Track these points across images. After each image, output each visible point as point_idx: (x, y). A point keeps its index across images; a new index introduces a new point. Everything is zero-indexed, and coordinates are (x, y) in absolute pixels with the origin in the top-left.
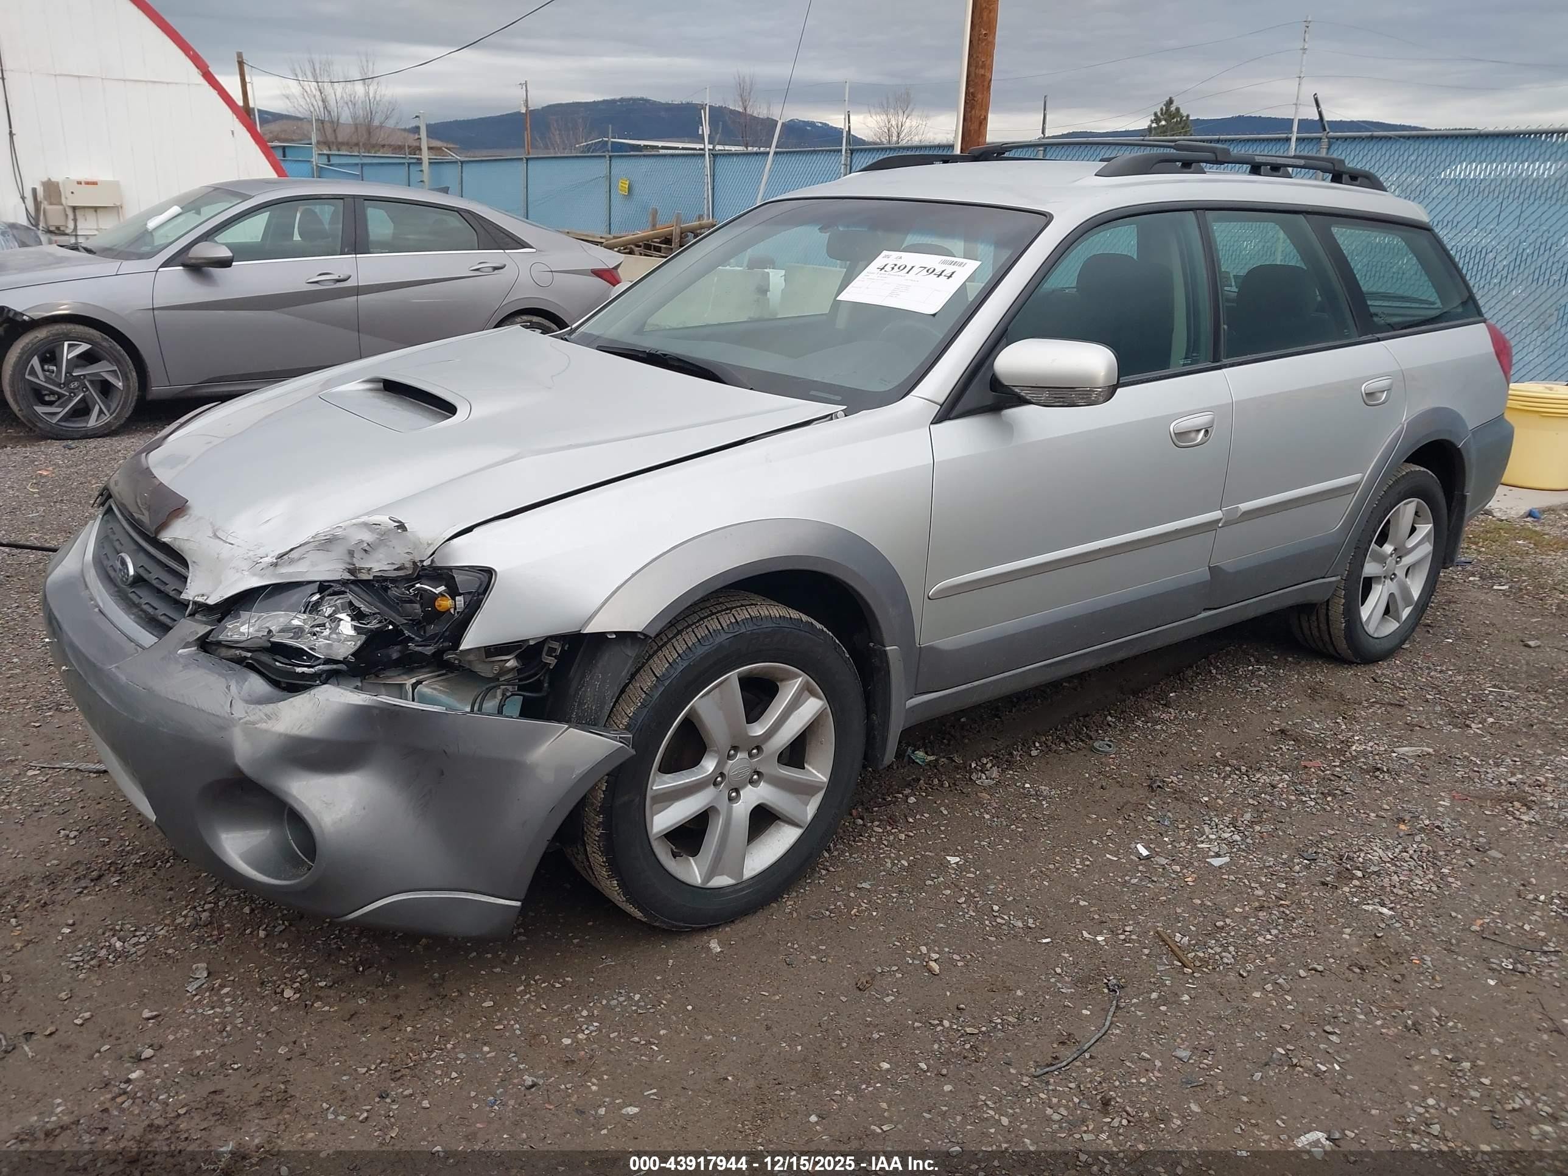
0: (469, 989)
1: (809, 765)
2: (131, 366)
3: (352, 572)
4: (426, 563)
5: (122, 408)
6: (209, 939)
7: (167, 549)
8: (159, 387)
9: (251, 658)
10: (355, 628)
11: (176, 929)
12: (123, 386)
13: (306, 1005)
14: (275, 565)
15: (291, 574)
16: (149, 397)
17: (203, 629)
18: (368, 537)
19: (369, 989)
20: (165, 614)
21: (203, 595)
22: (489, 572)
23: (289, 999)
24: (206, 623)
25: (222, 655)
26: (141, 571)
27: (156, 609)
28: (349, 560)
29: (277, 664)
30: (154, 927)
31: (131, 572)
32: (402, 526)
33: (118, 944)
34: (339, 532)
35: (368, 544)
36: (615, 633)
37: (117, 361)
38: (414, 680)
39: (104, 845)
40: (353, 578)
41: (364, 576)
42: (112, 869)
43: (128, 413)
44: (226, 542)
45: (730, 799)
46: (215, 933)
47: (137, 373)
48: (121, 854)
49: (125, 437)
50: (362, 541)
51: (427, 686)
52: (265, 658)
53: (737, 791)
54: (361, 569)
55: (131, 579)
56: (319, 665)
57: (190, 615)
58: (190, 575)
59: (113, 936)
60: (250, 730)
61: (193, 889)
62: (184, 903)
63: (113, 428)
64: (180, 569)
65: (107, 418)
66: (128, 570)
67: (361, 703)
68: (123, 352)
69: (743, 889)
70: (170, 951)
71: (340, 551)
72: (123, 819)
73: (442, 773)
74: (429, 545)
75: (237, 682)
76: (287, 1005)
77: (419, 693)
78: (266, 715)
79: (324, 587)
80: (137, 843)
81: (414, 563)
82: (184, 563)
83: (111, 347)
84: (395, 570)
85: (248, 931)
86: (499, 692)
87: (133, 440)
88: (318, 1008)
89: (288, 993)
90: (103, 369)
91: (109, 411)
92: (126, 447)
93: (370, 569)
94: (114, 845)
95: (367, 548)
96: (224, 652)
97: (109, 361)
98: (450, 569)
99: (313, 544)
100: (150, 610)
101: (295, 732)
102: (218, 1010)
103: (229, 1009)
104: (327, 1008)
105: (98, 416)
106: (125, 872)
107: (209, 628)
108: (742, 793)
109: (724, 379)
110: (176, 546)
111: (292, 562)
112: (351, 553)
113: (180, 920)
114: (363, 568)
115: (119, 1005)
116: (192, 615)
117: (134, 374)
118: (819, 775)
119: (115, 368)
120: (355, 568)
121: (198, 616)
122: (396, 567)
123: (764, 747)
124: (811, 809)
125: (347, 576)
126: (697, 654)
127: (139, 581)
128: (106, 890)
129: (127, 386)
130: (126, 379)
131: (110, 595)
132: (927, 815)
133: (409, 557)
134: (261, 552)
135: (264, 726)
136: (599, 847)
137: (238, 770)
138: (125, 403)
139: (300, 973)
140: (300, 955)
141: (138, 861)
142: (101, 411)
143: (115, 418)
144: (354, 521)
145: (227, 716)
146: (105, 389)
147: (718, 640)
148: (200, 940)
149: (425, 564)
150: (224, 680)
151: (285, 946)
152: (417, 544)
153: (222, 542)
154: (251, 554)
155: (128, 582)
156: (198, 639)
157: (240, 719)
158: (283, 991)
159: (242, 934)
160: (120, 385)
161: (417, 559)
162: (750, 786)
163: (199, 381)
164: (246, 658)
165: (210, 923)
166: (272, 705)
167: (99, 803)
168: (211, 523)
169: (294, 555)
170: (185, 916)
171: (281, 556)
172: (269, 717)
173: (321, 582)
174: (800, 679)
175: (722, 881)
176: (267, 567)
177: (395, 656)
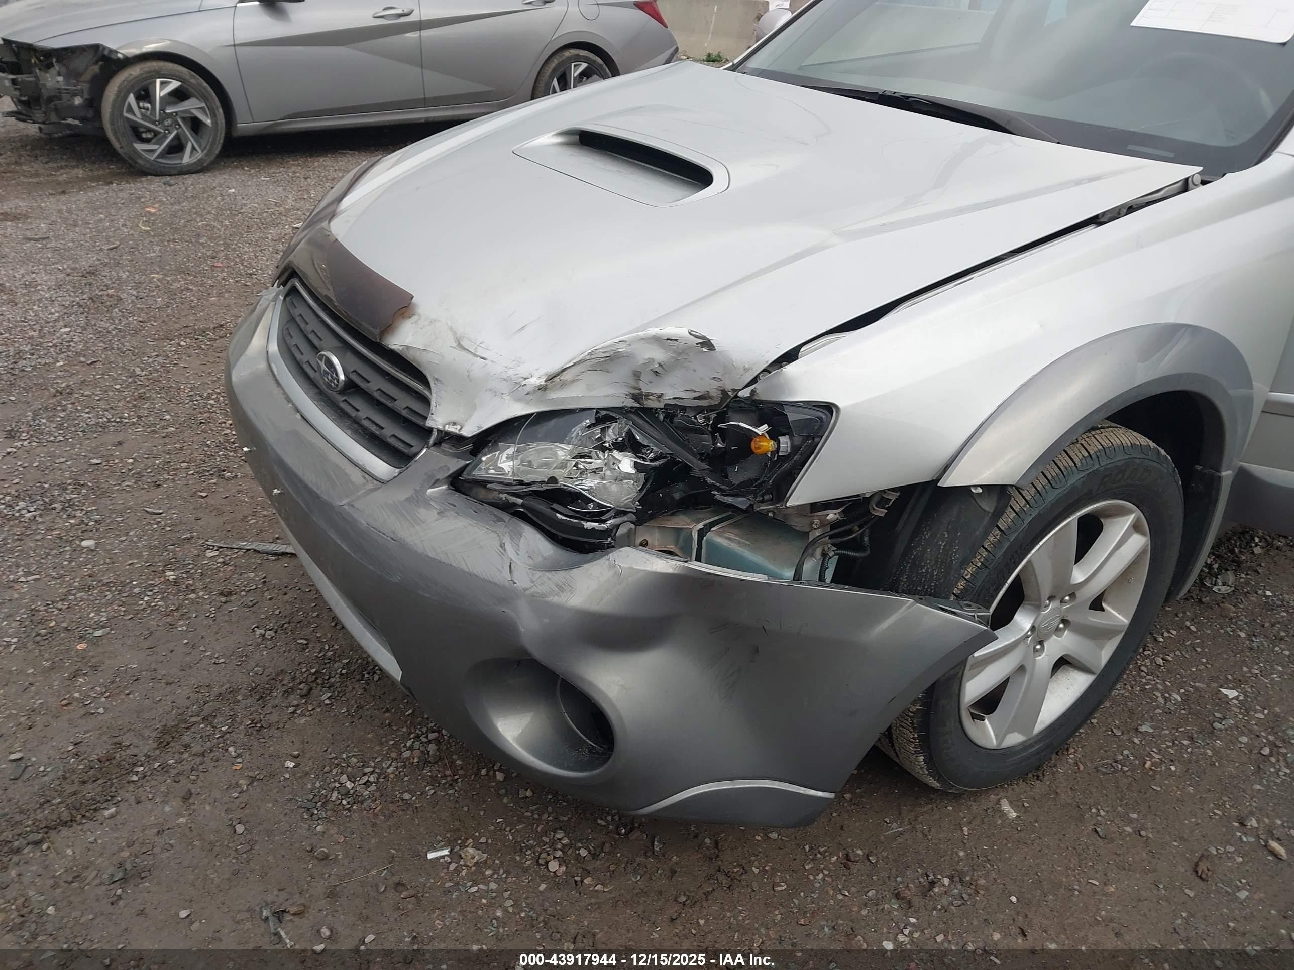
0: (751, 863)
1: (1109, 604)
2: (218, 104)
3: (636, 397)
4: (745, 393)
5: (212, 146)
6: (444, 781)
7: (397, 359)
8: (245, 124)
9: (522, 505)
10: (636, 465)
11: (404, 767)
12: (212, 123)
13: (576, 882)
14: (543, 388)
15: (563, 400)
16: (235, 134)
17: (455, 465)
18: (659, 355)
19: (638, 859)
20: (394, 436)
21: (454, 424)
22: (829, 408)
23: (554, 872)
24: (458, 456)
25: (481, 497)
26: (354, 377)
27: (382, 428)
28: (633, 384)
29: (558, 515)
30: (381, 761)
31: (342, 377)
32: (707, 344)
33: (349, 785)
34: (622, 349)
35: (660, 365)
36: (981, 486)
37: (204, 98)
38: (700, 526)
39: (304, 649)
40: (637, 405)
41: (652, 404)
42: (319, 681)
43: (217, 149)
44: (476, 356)
45: (1035, 650)
46: (448, 772)
47: (223, 110)
48: (324, 661)
49: (217, 173)
50: (653, 360)
51: (718, 533)
52: (541, 506)
53: (1041, 643)
54: (648, 395)
55: (341, 385)
56: (610, 519)
57: (435, 444)
58: (434, 395)
59: (342, 773)
60: (538, 604)
61: (410, 711)
62: (404, 730)
63: (205, 165)
64: (419, 387)
65: (199, 155)
66: (337, 374)
67: (670, 571)
68: (209, 89)
69: (1031, 746)
70: (407, 796)
71: (623, 372)
72: (315, 614)
73: (757, 651)
74: (746, 370)
75: (512, 539)
76: (554, 881)
77: (710, 544)
78: (557, 586)
79: (604, 417)
80: (336, 647)
81: (724, 392)
82: (422, 378)
83: (198, 84)
84: (695, 398)
85: (484, 772)
86: (818, 552)
87: (224, 176)
88: (590, 885)
89: (553, 866)
90: (192, 106)
91: (200, 147)
92: (220, 183)
93: (660, 396)
94: (313, 648)
95: (659, 370)
96: (482, 493)
97: (197, 98)
98: (781, 404)
99: (588, 363)
100: (374, 428)
101: (596, 607)
102: (482, 886)
103: (493, 886)
104: (599, 887)
105: (192, 153)
106: (332, 685)
107: (462, 463)
108: (1046, 645)
109: (1012, 130)
110: (410, 356)
111: (563, 385)
112: (637, 375)
113: (407, 754)
114: (652, 394)
115: (369, 871)
116: (437, 444)
117: (221, 111)
118: (1120, 617)
119: (203, 105)
120: (641, 394)
121: (445, 446)
122: (697, 395)
123: (1078, 594)
124: (1106, 653)
125: (631, 403)
126: (1047, 501)
127: (350, 387)
128: (319, 710)
129: (215, 122)
130: (214, 116)
131: (311, 398)
132: (1174, 632)
133: (717, 384)
134: (523, 371)
135: (555, 599)
136: (912, 724)
137: (525, 652)
138: (214, 139)
139: (558, 836)
140: (550, 809)
141: (344, 671)
142: (193, 148)
143: (207, 155)
144: (641, 334)
145: (507, 584)
146: (196, 125)
147: (1072, 481)
148: (433, 781)
149: (740, 394)
150: (495, 535)
151: (529, 793)
152: (728, 367)
153: (470, 356)
154: (511, 372)
155: (338, 389)
156: (450, 476)
157: (525, 590)
158: (547, 863)
159: (477, 774)
160: (208, 121)
161: (729, 387)
162: (1054, 637)
163: (279, 118)
164: (515, 504)
165: (441, 759)
166: (562, 574)
167: (286, 594)
168: (451, 329)
169: (566, 376)
170: (411, 748)
171: (551, 378)
172: (561, 589)
173: (598, 410)
174: (1132, 516)
175: (1014, 739)
176: (534, 391)
177: (677, 496)
